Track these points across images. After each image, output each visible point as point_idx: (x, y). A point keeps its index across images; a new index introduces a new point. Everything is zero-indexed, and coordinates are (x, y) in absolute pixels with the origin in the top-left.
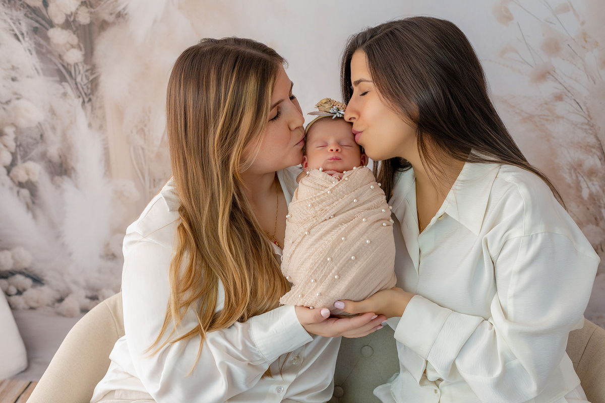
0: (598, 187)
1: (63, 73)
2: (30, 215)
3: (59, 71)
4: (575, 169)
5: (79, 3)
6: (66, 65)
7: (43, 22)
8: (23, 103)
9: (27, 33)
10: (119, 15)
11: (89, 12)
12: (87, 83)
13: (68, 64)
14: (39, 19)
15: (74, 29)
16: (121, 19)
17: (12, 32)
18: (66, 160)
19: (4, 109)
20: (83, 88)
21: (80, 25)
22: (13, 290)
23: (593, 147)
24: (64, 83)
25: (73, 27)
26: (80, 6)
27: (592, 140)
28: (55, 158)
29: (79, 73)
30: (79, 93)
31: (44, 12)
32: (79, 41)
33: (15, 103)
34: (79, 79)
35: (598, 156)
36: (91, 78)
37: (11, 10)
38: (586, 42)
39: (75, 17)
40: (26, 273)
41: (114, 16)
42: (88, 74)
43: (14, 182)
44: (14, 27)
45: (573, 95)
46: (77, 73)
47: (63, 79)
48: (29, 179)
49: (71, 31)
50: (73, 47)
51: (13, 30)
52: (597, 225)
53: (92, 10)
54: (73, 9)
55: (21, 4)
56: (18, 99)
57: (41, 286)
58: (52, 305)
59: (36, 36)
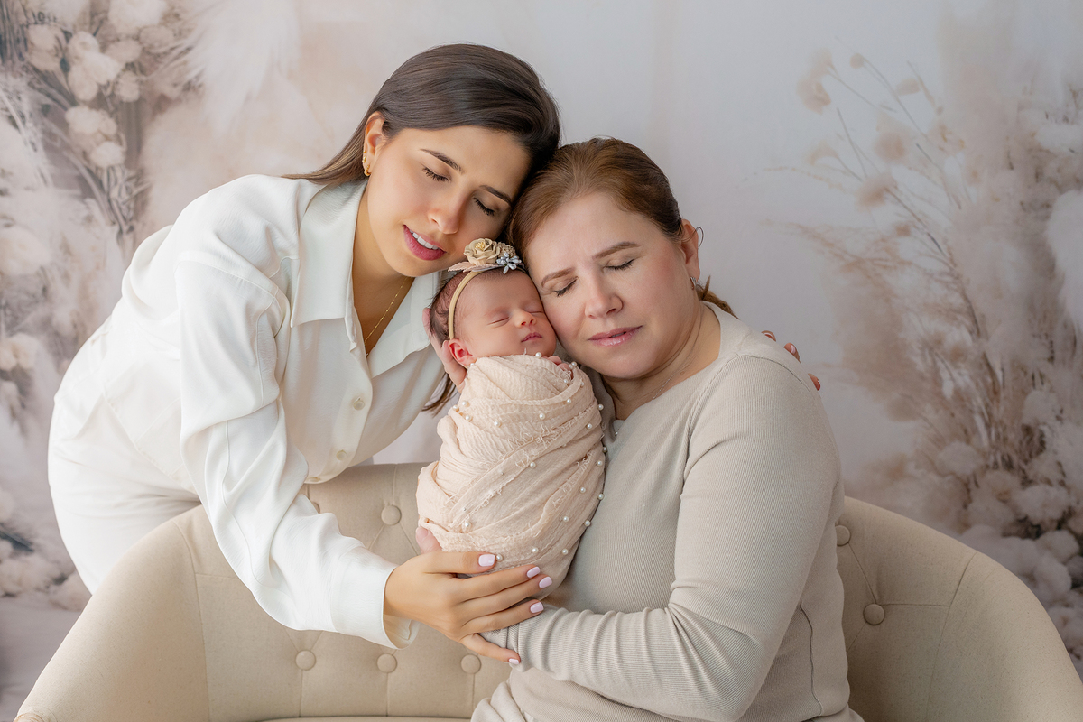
0: (967, 379)
1: (88, 183)
2: (16, 428)
3: (81, 179)
4: (931, 349)
5: (122, 66)
6: (93, 169)
7: (60, 97)
8: (15, 233)
9: (31, 115)
10: (189, 87)
11: (137, 81)
12: (128, 200)
13: (97, 168)
14: (53, 92)
15: (112, 109)
16: (191, 94)
17: (5, 113)
18: (85, 331)
20: (120, 209)
21: (121, 102)
23: (959, 312)
24: (90, 201)
25: (110, 105)
26: (124, 71)
27: (956, 300)
28: (67, 327)
29: (116, 183)
30: (113, 218)
31: (62, 79)
32: (119, 129)
33: (2, 233)
34: (114, 194)
35: (967, 327)
36: (135, 191)
37: (6, 76)
38: (945, 140)
39: (113, 89)
40: (3, 532)
41: (180, 88)
42: (131, 184)
44: (9, 104)
45: (925, 227)
46: (112, 183)
47: (87, 193)
48: (18, 365)
49: (105, 112)
50: (107, 138)
51: (7, 110)
52: (968, 442)
53: (144, 78)
54: (112, 76)
55: (24, 66)
56: (8, 226)
57: (27, 555)
58: (45, 589)
59: (46, 121)
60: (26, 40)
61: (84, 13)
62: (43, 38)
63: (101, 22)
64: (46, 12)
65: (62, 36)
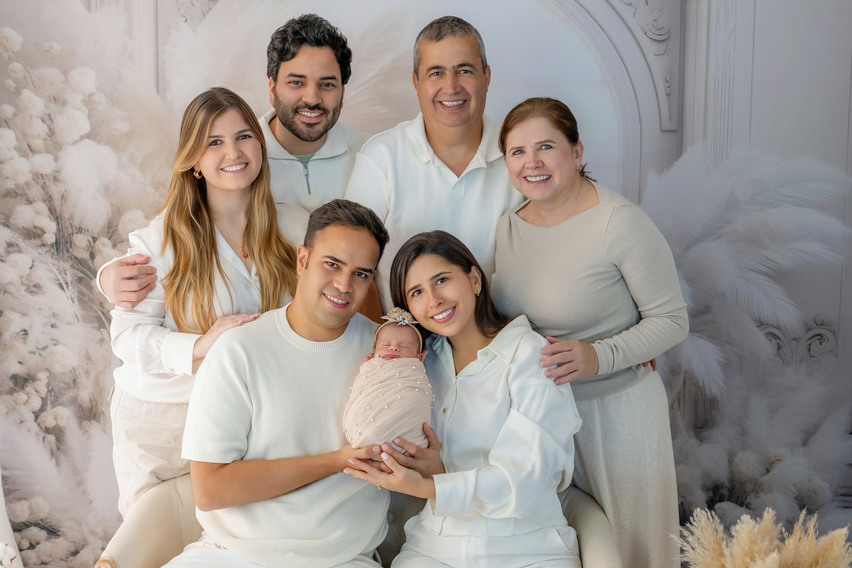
1: (103, 320)
2: (54, 462)
7: (88, 273)
8: (60, 348)
9: (72, 283)
14: (85, 270)
17: (57, 282)
18: (96, 405)
19: (40, 354)
22: (26, 544)
28: (86, 403)
31: (90, 263)
33: (52, 348)
37: (59, 261)
40: (41, 525)
43: (41, 427)
44: (60, 277)
47: (102, 325)
48: (57, 424)
51: (58, 280)
55: (69, 256)
56: (55, 345)
57: (56, 538)
58: (65, 559)
59: (80, 286)
60: (71, 242)
61: (104, 227)
62: (81, 241)
63: (114, 232)
64: (83, 227)
65: (91, 240)
